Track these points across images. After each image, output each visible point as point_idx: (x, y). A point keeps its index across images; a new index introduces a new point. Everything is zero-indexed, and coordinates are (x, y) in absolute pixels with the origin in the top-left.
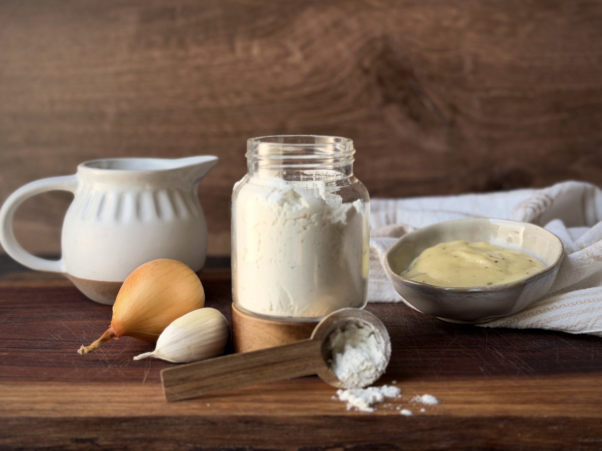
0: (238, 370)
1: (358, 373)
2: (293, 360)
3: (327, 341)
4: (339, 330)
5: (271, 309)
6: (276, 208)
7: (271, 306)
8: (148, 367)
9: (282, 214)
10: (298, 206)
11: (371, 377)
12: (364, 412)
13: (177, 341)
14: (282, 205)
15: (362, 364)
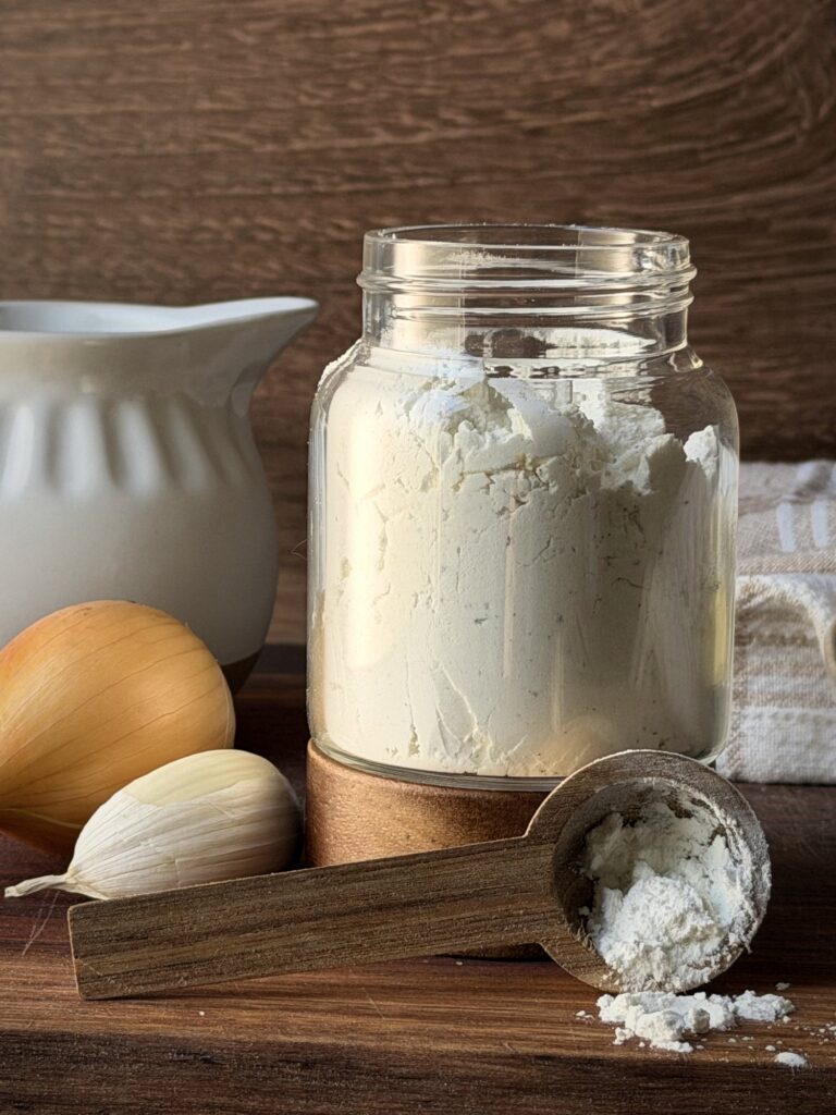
0: (299, 920)
1: (666, 949)
2: (465, 897)
3: (578, 849)
4: (617, 819)
5: (414, 750)
6: (434, 436)
7: (415, 738)
8: (44, 917)
9: (452, 456)
10: (500, 432)
11: (708, 964)
12: (664, 1052)
13: (134, 843)
14: (452, 429)
15: (681, 920)
